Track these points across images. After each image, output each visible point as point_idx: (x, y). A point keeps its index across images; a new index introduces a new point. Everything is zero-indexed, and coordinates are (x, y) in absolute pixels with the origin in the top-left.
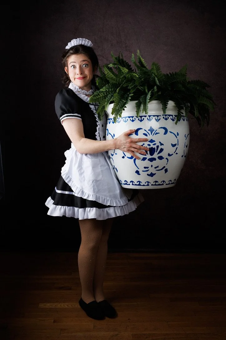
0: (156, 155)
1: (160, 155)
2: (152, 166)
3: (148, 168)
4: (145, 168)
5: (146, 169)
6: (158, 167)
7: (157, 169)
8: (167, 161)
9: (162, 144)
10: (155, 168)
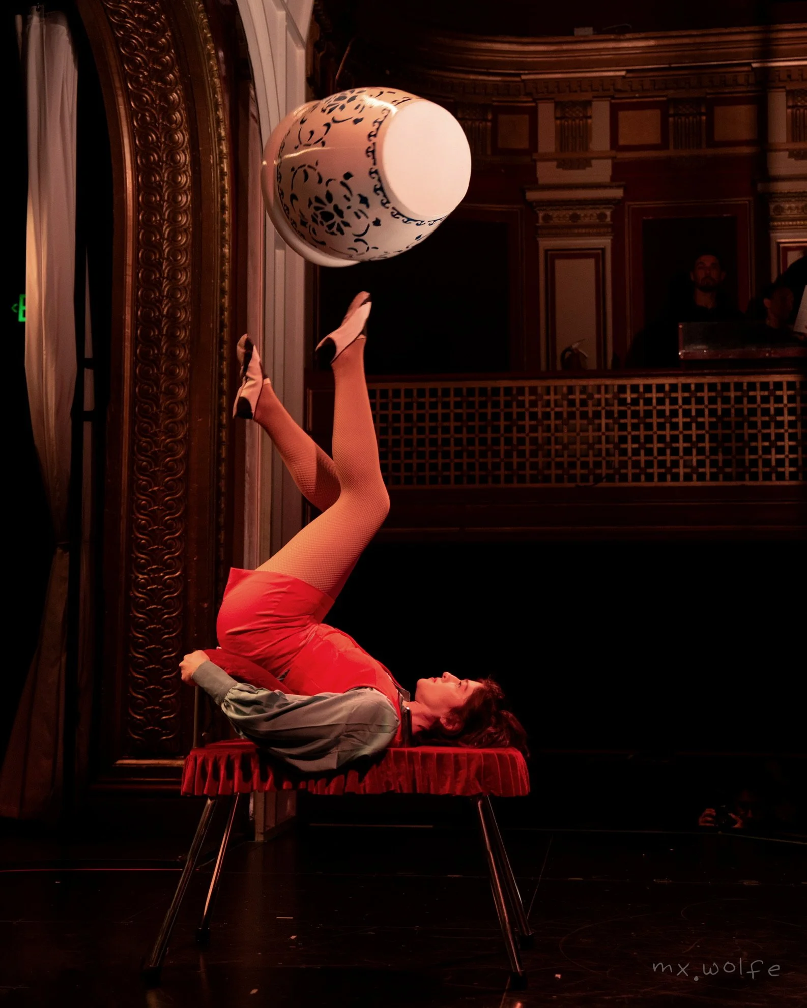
0: (329, 208)
1: (325, 200)
2: (349, 207)
3: (356, 214)
4: (359, 217)
5: (360, 214)
6: (345, 196)
7: (348, 195)
8: (330, 183)
9: (310, 203)
10: (348, 200)
